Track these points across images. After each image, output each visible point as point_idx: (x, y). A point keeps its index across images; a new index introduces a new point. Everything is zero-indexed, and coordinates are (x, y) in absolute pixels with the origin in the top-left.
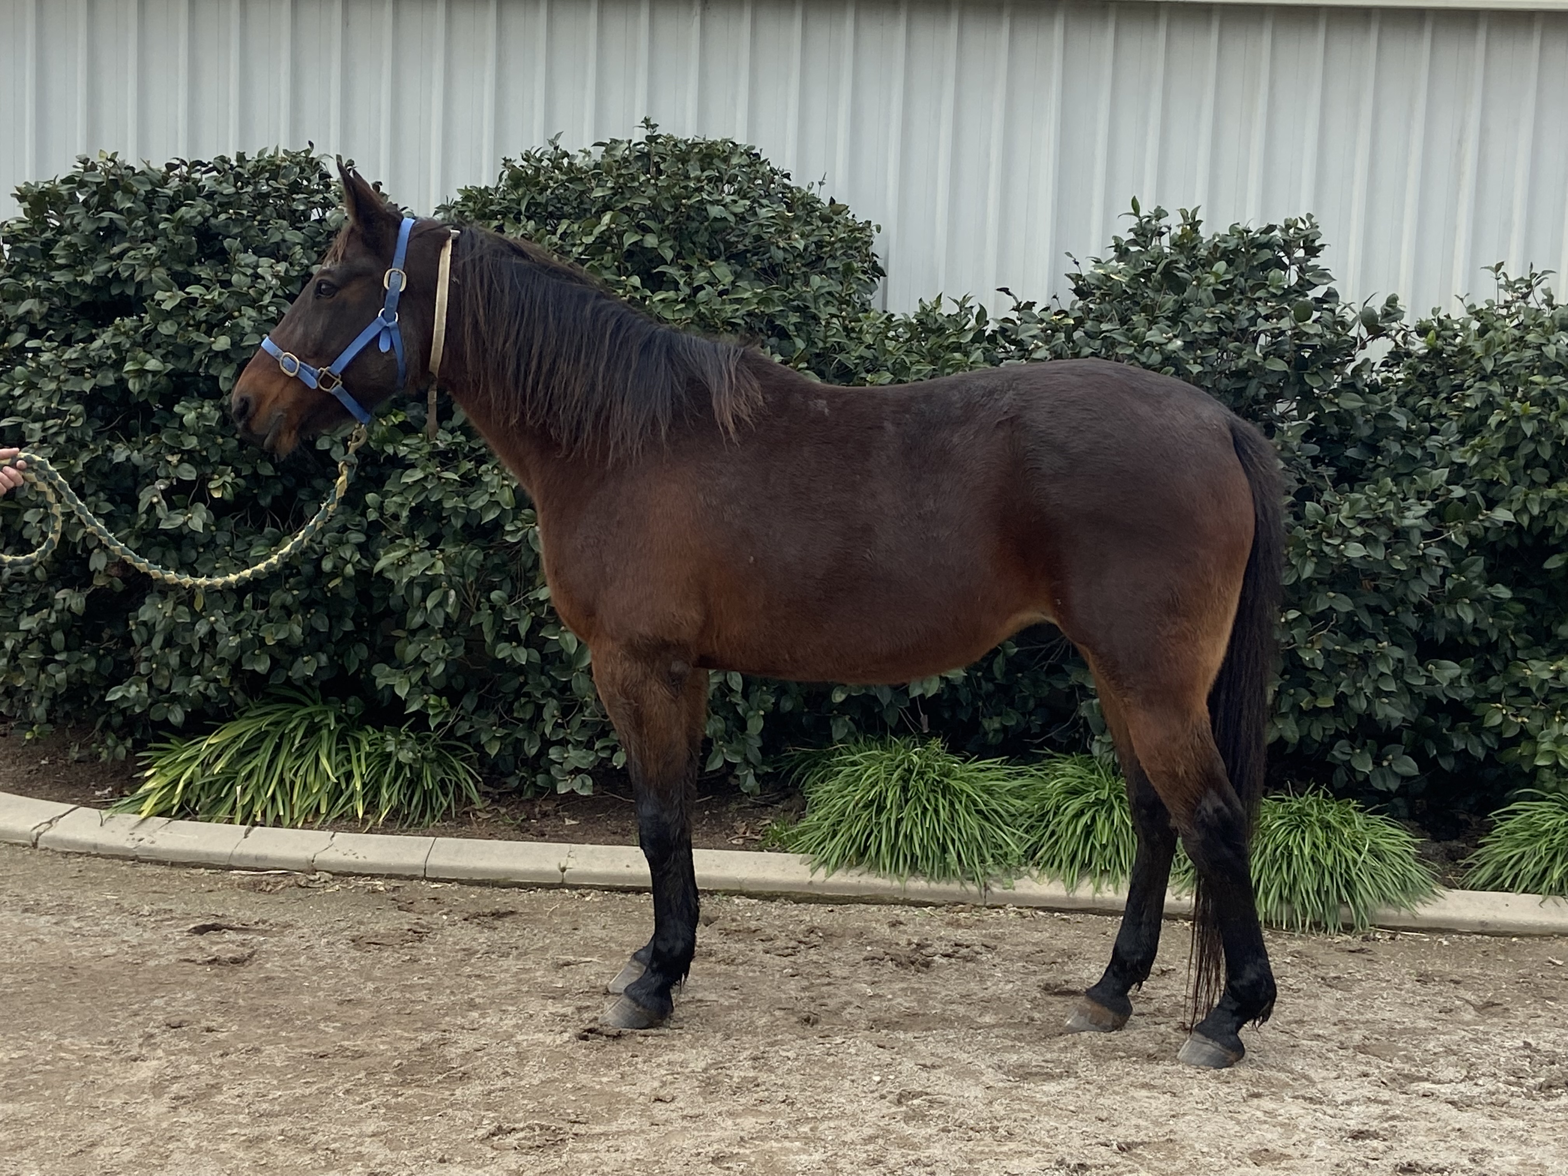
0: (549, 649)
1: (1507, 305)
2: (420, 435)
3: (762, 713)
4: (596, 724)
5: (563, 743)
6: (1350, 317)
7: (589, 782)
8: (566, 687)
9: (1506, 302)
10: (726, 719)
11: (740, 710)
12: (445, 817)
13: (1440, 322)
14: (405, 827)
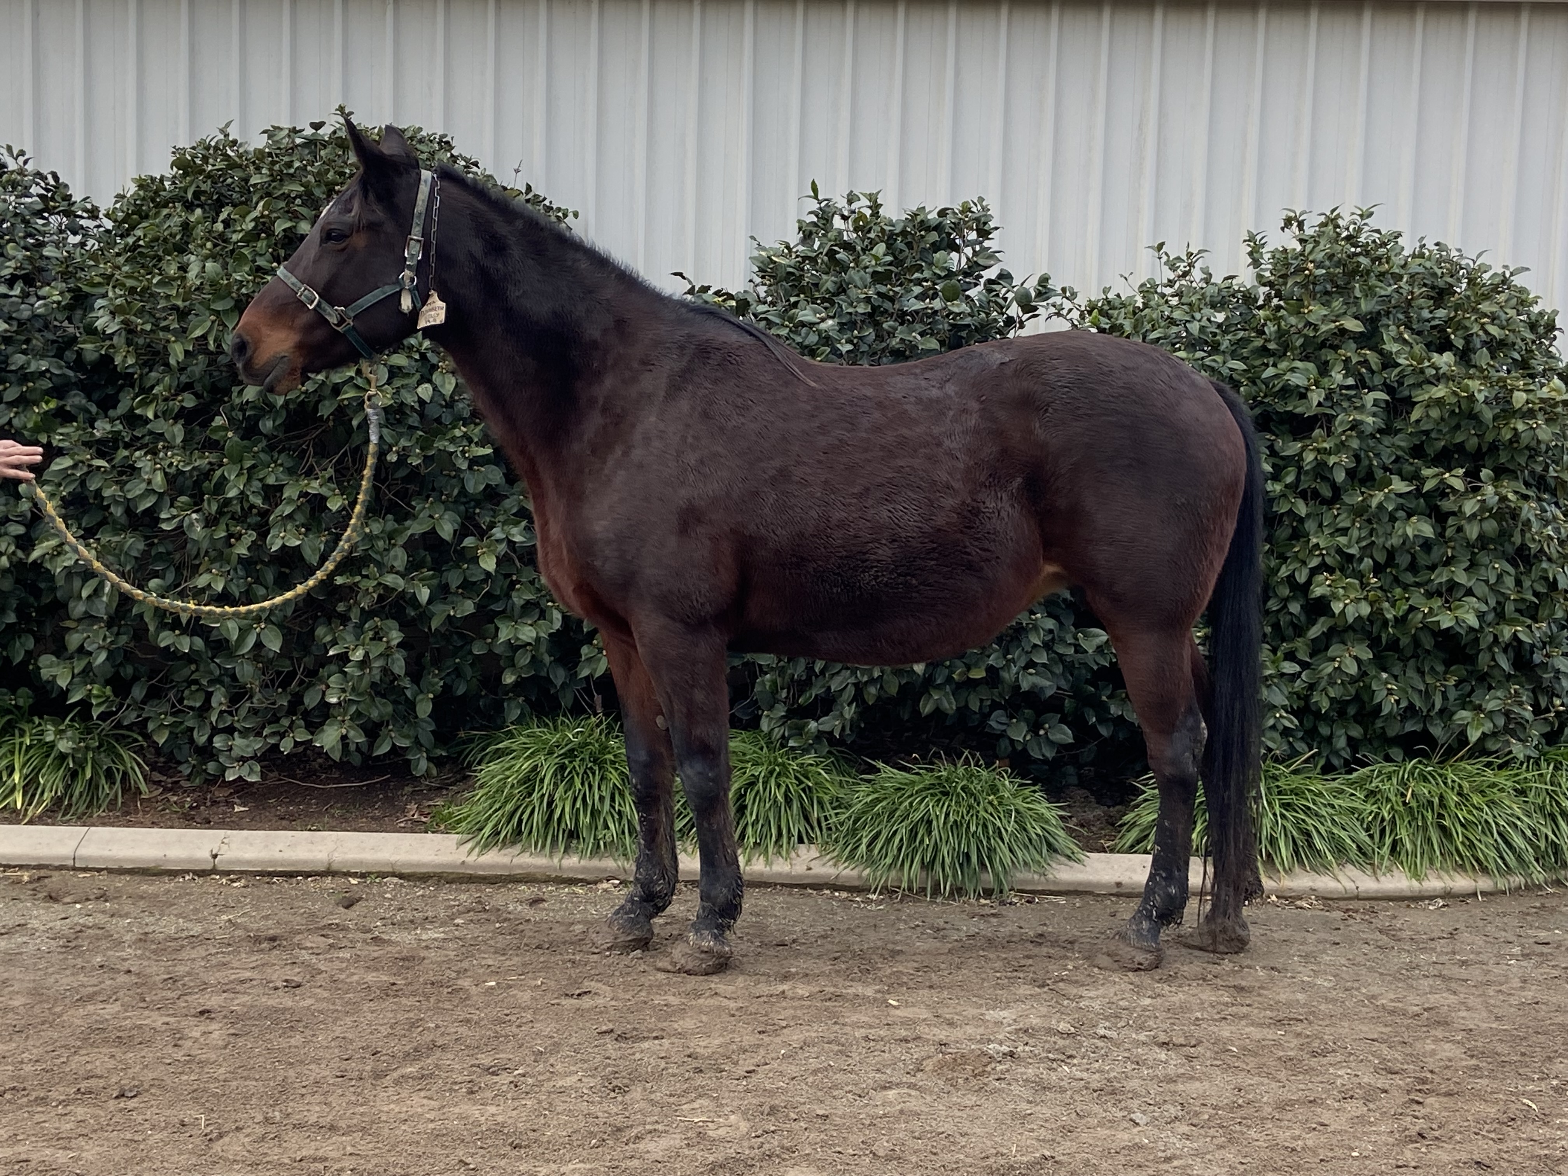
0: (214, 636)
1: (1171, 283)
2: (75, 424)
3: (431, 696)
4: (265, 710)
5: (230, 731)
7: (258, 768)
9: (1169, 281)
10: (393, 702)
11: (408, 693)
12: (111, 807)
13: (1108, 301)
14: (68, 817)
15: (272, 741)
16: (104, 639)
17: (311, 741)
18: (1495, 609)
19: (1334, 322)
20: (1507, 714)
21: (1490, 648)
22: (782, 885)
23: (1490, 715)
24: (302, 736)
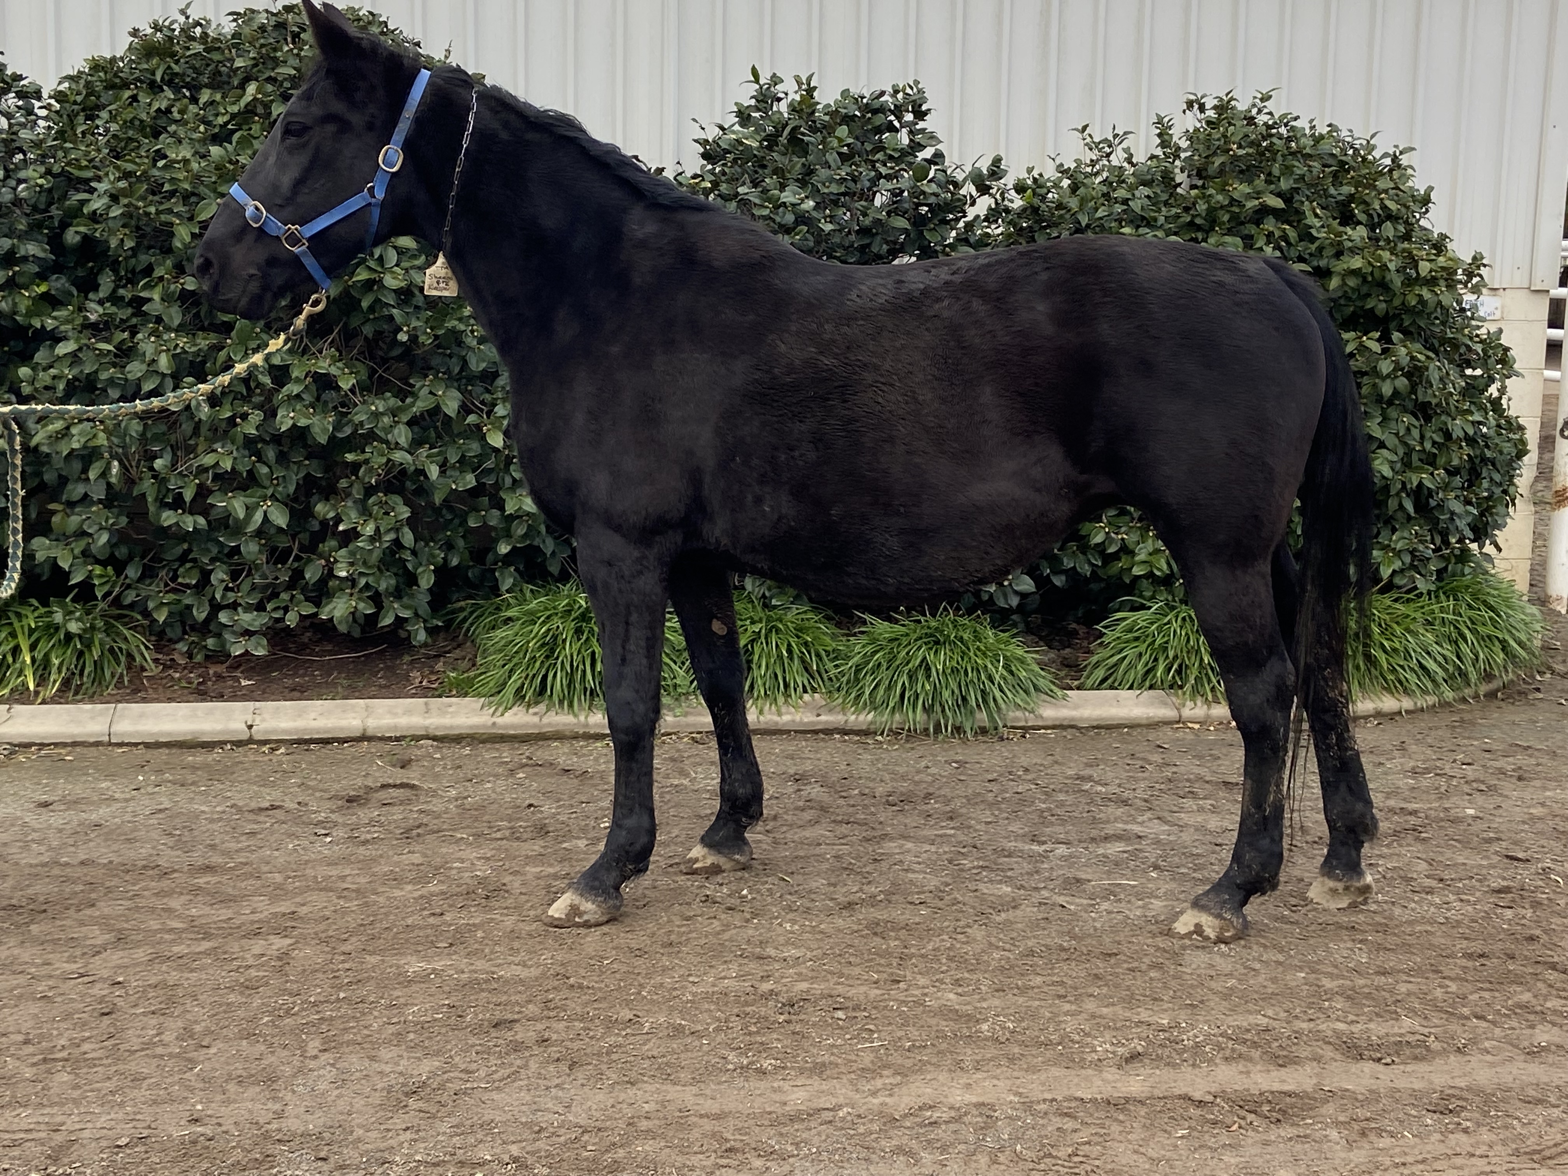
0: (214, 514)
1: (1093, 163)
2: (70, 308)
3: (432, 567)
4: (268, 586)
5: (234, 606)
6: (960, 176)
7: (265, 642)
8: (236, 550)
9: (1092, 161)
10: (395, 574)
11: (410, 566)
12: (119, 685)
13: (1035, 179)
14: (79, 697)
15: (277, 616)
16: (106, 521)
17: (315, 615)
18: (1402, 459)
19: (1258, 199)
20: (1412, 553)
21: (1398, 494)
22: (796, 732)
23: (1398, 554)
24: (308, 609)
